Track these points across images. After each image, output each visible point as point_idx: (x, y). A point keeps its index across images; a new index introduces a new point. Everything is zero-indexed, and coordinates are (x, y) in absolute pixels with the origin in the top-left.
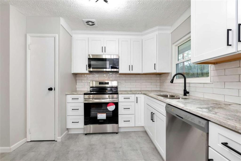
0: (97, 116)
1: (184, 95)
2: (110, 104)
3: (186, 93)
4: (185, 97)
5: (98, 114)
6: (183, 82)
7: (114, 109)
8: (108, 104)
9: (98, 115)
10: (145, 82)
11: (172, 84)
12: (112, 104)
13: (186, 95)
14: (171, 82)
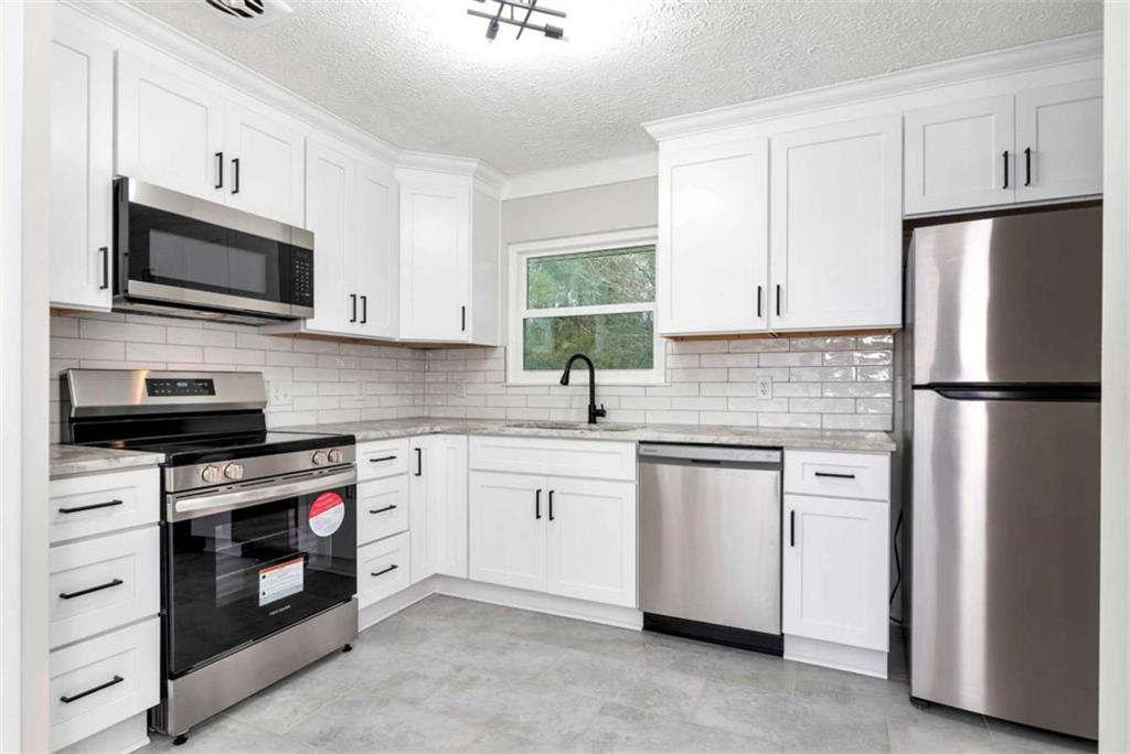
0: (258, 587)
1: (590, 422)
2: (320, 499)
3: (595, 414)
4: (593, 426)
5: (261, 576)
6: (588, 381)
7: (338, 526)
8: (315, 505)
9: (262, 582)
10: (376, 380)
11: (565, 387)
12: (331, 500)
13: (595, 422)
14: (562, 382)
